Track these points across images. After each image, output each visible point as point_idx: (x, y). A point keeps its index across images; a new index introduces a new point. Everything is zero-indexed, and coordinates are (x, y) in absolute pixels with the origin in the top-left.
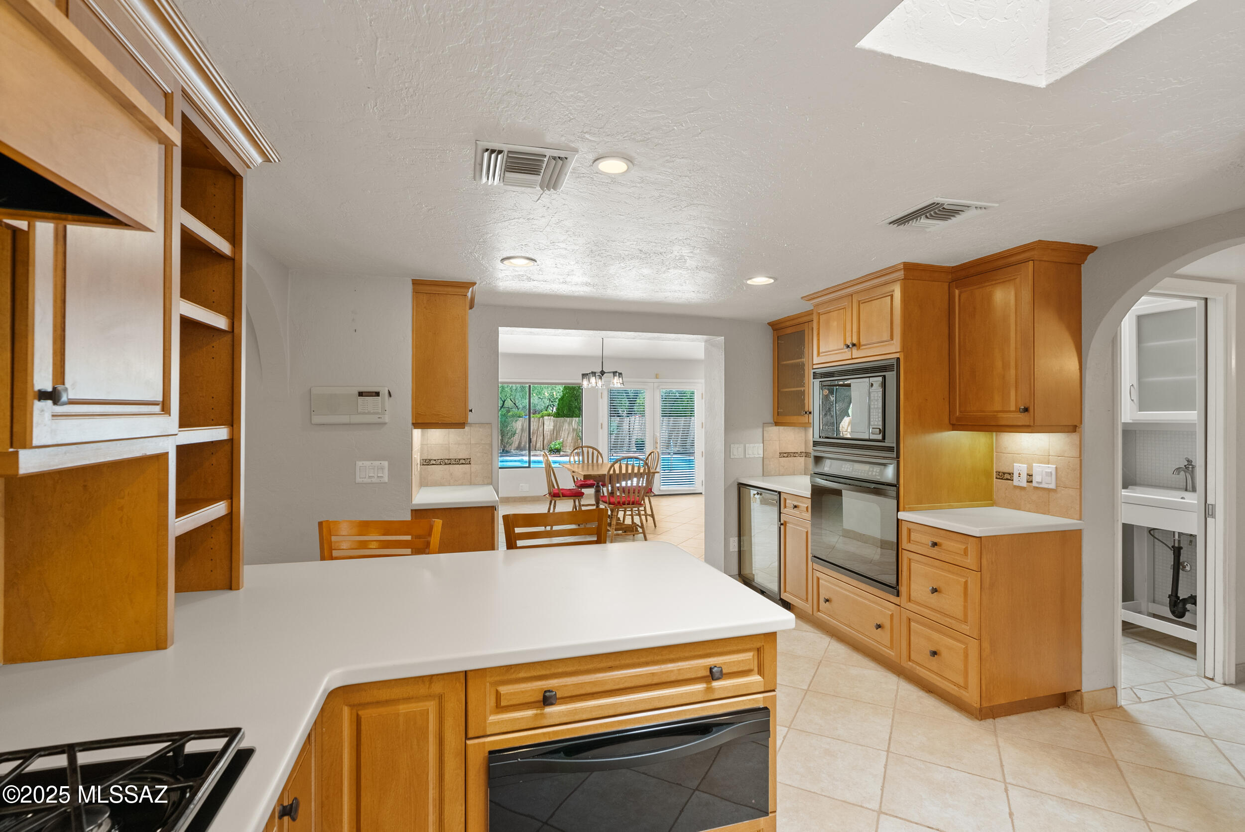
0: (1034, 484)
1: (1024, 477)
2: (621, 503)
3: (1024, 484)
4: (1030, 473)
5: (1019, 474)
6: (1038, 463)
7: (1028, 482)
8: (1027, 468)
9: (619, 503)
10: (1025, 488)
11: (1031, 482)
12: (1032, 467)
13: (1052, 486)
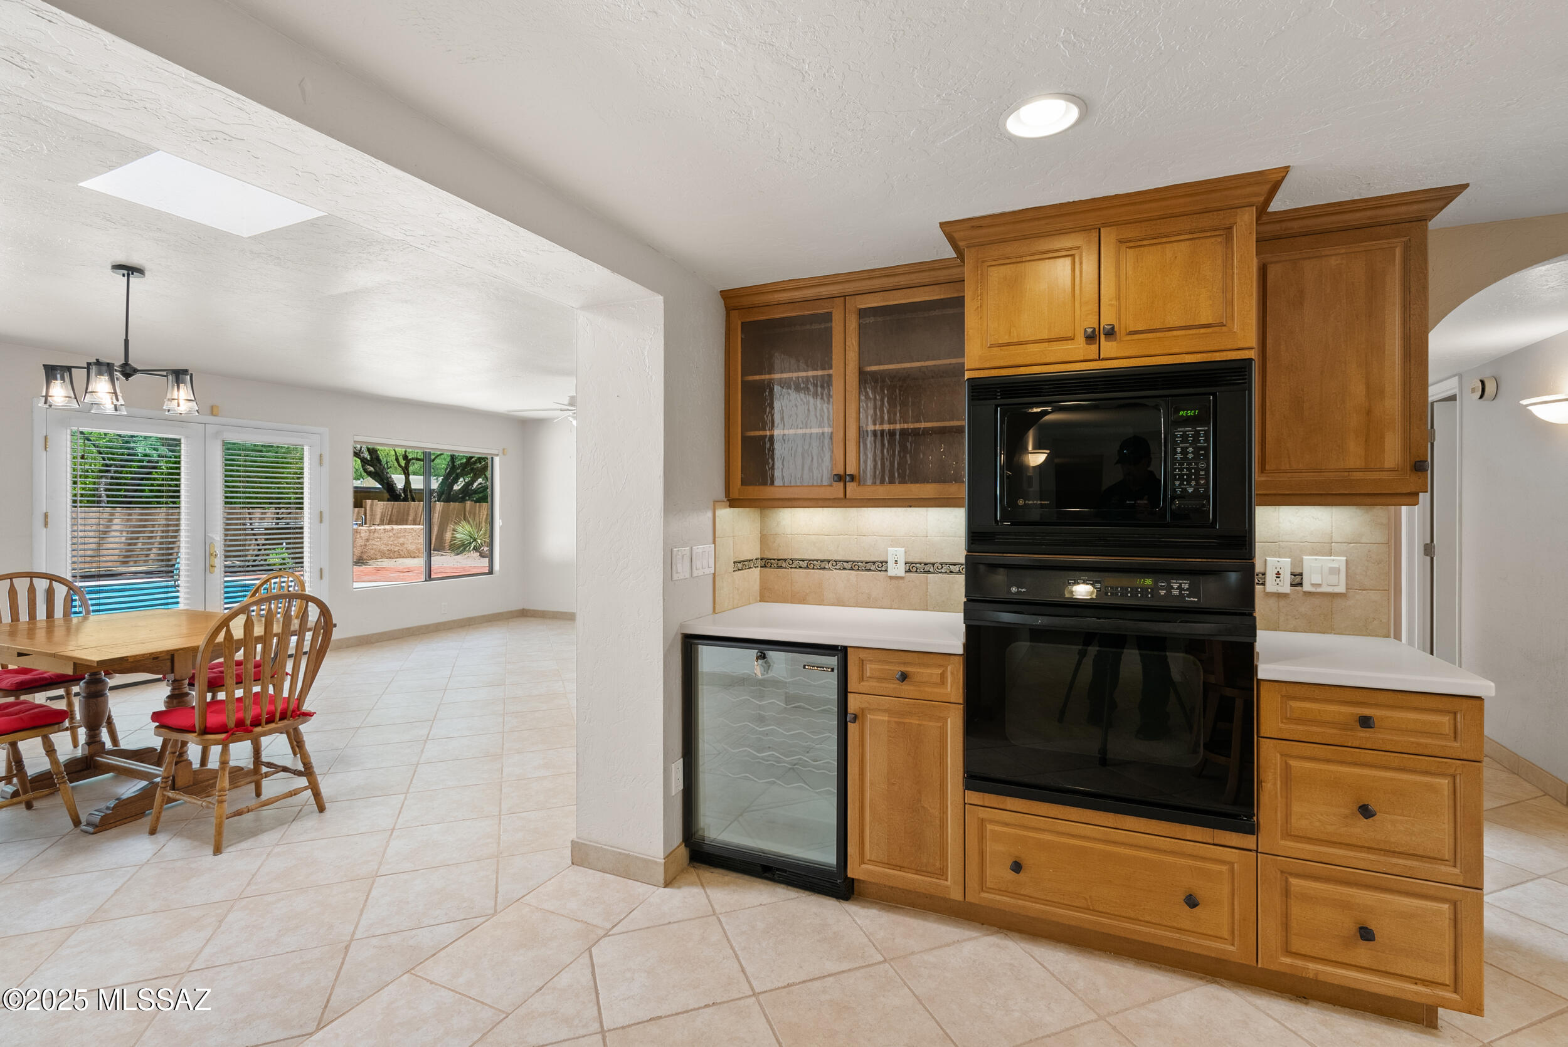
0: (1307, 587)
1: (1287, 578)
2: (248, 722)
3: (1286, 588)
4: (1298, 571)
5: (1278, 573)
6: (1311, 555)
7: (1292, 585)
8: (1291, 564)
9: (240, 724)
10: (1288, 594)
11: (1300, 584)
12: (1302, 561)
13: (1341, 589)
